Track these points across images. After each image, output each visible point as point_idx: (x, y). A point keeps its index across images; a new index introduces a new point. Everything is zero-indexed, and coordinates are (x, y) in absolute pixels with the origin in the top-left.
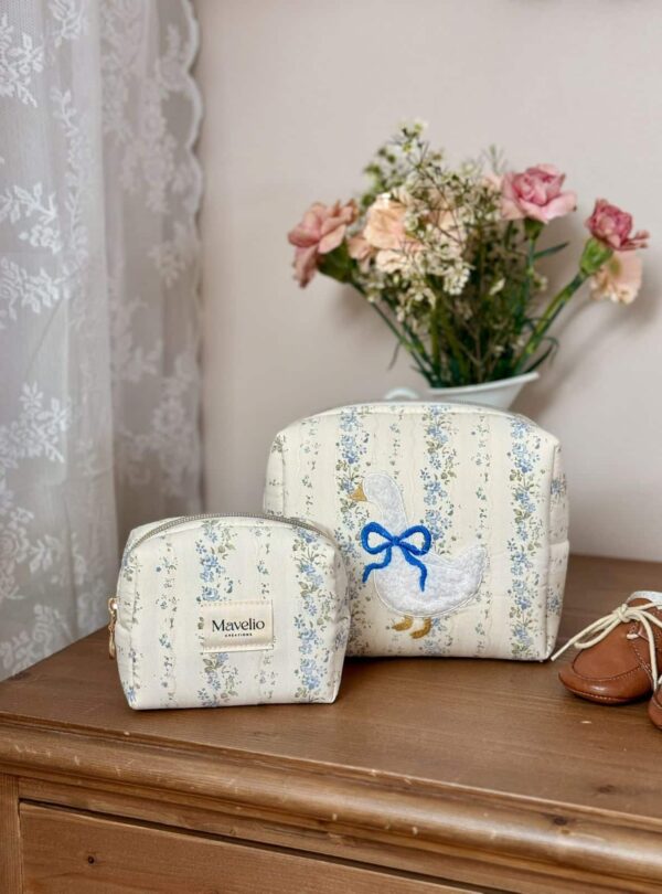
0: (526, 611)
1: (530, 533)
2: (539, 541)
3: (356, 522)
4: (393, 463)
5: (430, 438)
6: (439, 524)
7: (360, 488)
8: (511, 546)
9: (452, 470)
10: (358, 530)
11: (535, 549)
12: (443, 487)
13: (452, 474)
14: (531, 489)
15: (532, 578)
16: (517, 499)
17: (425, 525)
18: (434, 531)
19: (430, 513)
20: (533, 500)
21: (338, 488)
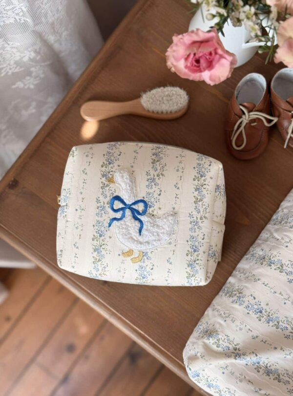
0: (196, 253)
1: (202, 210)
2: (206, 215)
3: (108, 195)
4: (132, 167)
5: (154, 157)
6: (153, 200)
7: (113, 177)
8: (191, 216)
9: (163, 173)
10: (108, 199)
11: (204, 220)
12: (157, 180)
13: (162, 175)
14: (204, 186)
15: (201, 236)
16: (196, 191)
17: (146, 199)
18: (150, 203)
19: (149, 194)
20: (205, 192)
21: (101, 176)
